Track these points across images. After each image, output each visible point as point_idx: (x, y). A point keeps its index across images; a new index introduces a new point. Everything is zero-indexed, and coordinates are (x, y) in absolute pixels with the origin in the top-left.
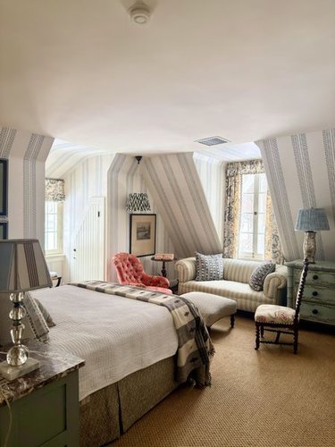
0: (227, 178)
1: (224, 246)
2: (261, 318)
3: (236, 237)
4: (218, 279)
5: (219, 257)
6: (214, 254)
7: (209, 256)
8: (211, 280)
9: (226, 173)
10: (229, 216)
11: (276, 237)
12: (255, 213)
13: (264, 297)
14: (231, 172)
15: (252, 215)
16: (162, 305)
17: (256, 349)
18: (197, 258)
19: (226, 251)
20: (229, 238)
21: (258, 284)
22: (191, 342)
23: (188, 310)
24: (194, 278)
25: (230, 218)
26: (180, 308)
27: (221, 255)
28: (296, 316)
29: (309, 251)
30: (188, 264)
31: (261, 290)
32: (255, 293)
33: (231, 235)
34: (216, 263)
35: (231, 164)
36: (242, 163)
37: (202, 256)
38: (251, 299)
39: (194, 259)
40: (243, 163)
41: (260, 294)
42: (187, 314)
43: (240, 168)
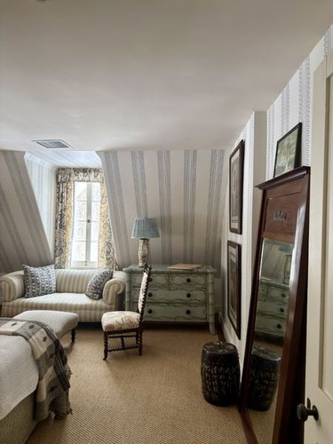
0: (58, 183)
1: (55, 256)
2: (110, 327)
3: (69, 246)
4: (51, 292)
5: (51, 269)
6: (45, 265)
7: (40, 269)
8: (43, 294)
9: (57, 178)
10: (61, 223)
11: (109, 244)
12: (89, 221)
13: (104, 304)
14: (62, 177)
15: (86, 223)
16: (14, 334)
17: (104, 359)
18: (26, 272)
19: (57, 262)
20: (60, 248)
21: (98, 292)
22: (50, 370)
23: (46, 335)
24: (23, 295)
25: (61, 226)
26: (37, 334)
27: (53, 266)
28: (141, 319)
29: (144, 257)
30: (15, 279)
31: (101, 297)
32: (94, 302)
33: (63, 244)
34: (47, 275)
35: (63, 169)
36: (75, 170)
37: (32, 269)
38: (91, 309)
39: (22, 272)
40: (77, 170)
41: (99, 302)
42: (45, 339)
43: (73, 175)
